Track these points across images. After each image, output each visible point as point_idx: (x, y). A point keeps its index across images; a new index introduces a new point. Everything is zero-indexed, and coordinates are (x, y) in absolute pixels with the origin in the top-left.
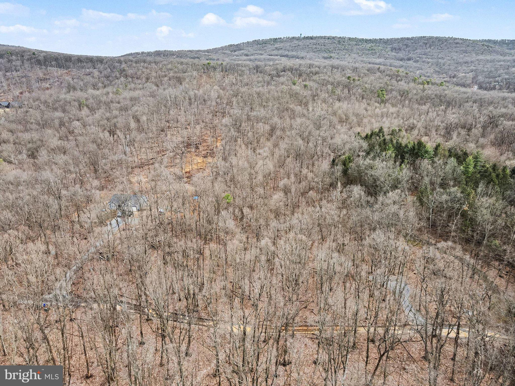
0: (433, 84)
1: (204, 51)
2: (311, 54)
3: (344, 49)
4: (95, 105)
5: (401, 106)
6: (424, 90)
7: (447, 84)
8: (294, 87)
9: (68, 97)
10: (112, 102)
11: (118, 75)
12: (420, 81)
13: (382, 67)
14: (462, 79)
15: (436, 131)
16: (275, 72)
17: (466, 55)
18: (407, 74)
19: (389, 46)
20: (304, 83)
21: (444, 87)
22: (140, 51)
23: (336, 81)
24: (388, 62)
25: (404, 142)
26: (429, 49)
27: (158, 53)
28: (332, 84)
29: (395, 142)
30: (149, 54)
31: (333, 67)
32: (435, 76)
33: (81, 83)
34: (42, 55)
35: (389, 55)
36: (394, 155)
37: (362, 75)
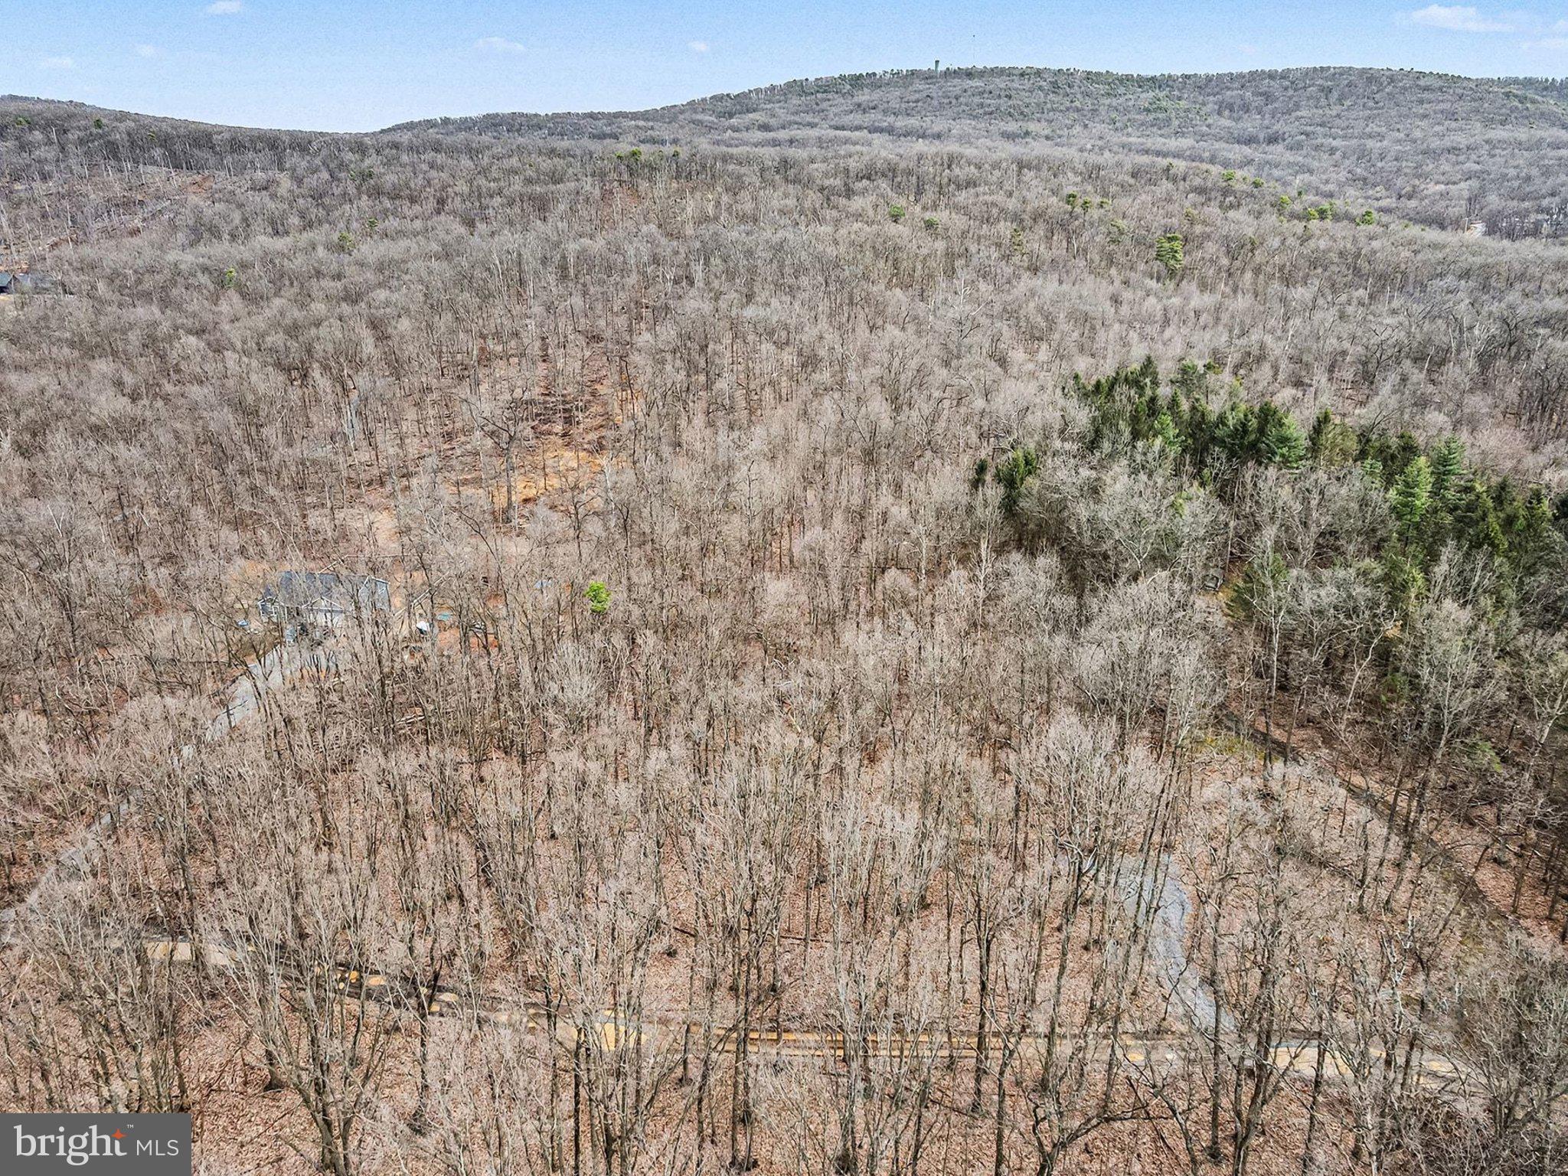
0: (1337, 218)
1: (634, 116)
2: (966, 125)
3: (1068, 109)
4: (264, 285)
5: (1228, 290)
6: (1305, 239)
7: (1385, 219)
8: (892, 229)
9: (189, 259)
10: (319, 274)
11: (352, 190)
12: (1298, 207)
13: (1180, 166)
14: (1433, 203)
15: (1331, 369)
16: (838, 182)
17: (1454, 125)
18: (1256, 185)
19: (1211, 98)
20: (928, 216)
21: (1372, 228)
22: (436, 115)
23: (1029, 208)
24: (1206, 147)
25: (1214, 407)
26: (1336, 110)
27: (493, 123)
28: (1017, 218)
29: (1185, 405)
30: (466, 125)
31: (1022, 165)
32: (1351, 192)
33: (237, 217)
34: (122, 126)
35: (1209, 126)
36: (1174, 451)
37: (1113, 189)
